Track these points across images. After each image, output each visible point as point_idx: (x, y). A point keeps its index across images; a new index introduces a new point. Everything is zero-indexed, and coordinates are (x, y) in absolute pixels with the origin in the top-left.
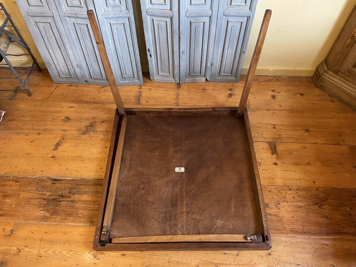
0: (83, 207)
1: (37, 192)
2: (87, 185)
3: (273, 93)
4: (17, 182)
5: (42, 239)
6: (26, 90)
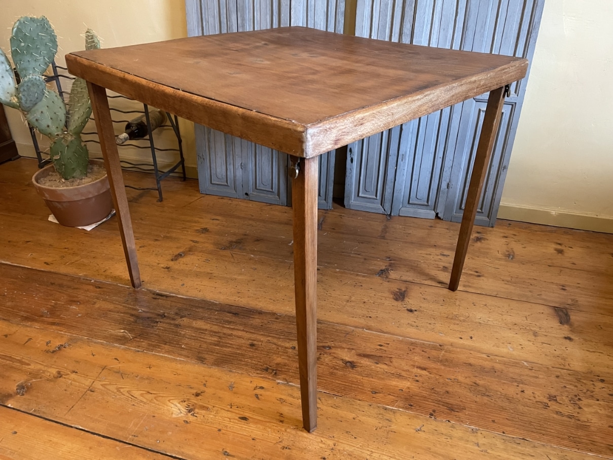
0: (192, 336)
1: (124, 305)
2: (208, 309)
3: (559, 247)
4: (100, 288)
5: (106, 366)
6: (159, 190)
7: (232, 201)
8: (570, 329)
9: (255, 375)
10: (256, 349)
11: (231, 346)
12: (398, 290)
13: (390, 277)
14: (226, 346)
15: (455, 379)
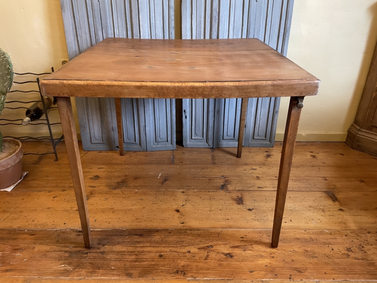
0: (116, 258)
1: (57, 244)
2: (120, 235)
3: (312, 154)
4: (33, 235)
6: (55, 153)
7: (108, 153)
8: (340, 204)
9: (171, 278)
10: (164, 258)
11: (147, 260)
12: (237, 197)
13: (229, 189)
14: (143, 260)
15: (293, 251)
